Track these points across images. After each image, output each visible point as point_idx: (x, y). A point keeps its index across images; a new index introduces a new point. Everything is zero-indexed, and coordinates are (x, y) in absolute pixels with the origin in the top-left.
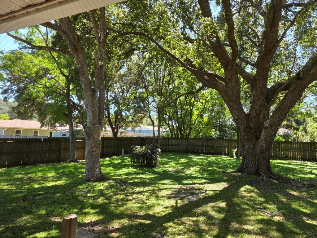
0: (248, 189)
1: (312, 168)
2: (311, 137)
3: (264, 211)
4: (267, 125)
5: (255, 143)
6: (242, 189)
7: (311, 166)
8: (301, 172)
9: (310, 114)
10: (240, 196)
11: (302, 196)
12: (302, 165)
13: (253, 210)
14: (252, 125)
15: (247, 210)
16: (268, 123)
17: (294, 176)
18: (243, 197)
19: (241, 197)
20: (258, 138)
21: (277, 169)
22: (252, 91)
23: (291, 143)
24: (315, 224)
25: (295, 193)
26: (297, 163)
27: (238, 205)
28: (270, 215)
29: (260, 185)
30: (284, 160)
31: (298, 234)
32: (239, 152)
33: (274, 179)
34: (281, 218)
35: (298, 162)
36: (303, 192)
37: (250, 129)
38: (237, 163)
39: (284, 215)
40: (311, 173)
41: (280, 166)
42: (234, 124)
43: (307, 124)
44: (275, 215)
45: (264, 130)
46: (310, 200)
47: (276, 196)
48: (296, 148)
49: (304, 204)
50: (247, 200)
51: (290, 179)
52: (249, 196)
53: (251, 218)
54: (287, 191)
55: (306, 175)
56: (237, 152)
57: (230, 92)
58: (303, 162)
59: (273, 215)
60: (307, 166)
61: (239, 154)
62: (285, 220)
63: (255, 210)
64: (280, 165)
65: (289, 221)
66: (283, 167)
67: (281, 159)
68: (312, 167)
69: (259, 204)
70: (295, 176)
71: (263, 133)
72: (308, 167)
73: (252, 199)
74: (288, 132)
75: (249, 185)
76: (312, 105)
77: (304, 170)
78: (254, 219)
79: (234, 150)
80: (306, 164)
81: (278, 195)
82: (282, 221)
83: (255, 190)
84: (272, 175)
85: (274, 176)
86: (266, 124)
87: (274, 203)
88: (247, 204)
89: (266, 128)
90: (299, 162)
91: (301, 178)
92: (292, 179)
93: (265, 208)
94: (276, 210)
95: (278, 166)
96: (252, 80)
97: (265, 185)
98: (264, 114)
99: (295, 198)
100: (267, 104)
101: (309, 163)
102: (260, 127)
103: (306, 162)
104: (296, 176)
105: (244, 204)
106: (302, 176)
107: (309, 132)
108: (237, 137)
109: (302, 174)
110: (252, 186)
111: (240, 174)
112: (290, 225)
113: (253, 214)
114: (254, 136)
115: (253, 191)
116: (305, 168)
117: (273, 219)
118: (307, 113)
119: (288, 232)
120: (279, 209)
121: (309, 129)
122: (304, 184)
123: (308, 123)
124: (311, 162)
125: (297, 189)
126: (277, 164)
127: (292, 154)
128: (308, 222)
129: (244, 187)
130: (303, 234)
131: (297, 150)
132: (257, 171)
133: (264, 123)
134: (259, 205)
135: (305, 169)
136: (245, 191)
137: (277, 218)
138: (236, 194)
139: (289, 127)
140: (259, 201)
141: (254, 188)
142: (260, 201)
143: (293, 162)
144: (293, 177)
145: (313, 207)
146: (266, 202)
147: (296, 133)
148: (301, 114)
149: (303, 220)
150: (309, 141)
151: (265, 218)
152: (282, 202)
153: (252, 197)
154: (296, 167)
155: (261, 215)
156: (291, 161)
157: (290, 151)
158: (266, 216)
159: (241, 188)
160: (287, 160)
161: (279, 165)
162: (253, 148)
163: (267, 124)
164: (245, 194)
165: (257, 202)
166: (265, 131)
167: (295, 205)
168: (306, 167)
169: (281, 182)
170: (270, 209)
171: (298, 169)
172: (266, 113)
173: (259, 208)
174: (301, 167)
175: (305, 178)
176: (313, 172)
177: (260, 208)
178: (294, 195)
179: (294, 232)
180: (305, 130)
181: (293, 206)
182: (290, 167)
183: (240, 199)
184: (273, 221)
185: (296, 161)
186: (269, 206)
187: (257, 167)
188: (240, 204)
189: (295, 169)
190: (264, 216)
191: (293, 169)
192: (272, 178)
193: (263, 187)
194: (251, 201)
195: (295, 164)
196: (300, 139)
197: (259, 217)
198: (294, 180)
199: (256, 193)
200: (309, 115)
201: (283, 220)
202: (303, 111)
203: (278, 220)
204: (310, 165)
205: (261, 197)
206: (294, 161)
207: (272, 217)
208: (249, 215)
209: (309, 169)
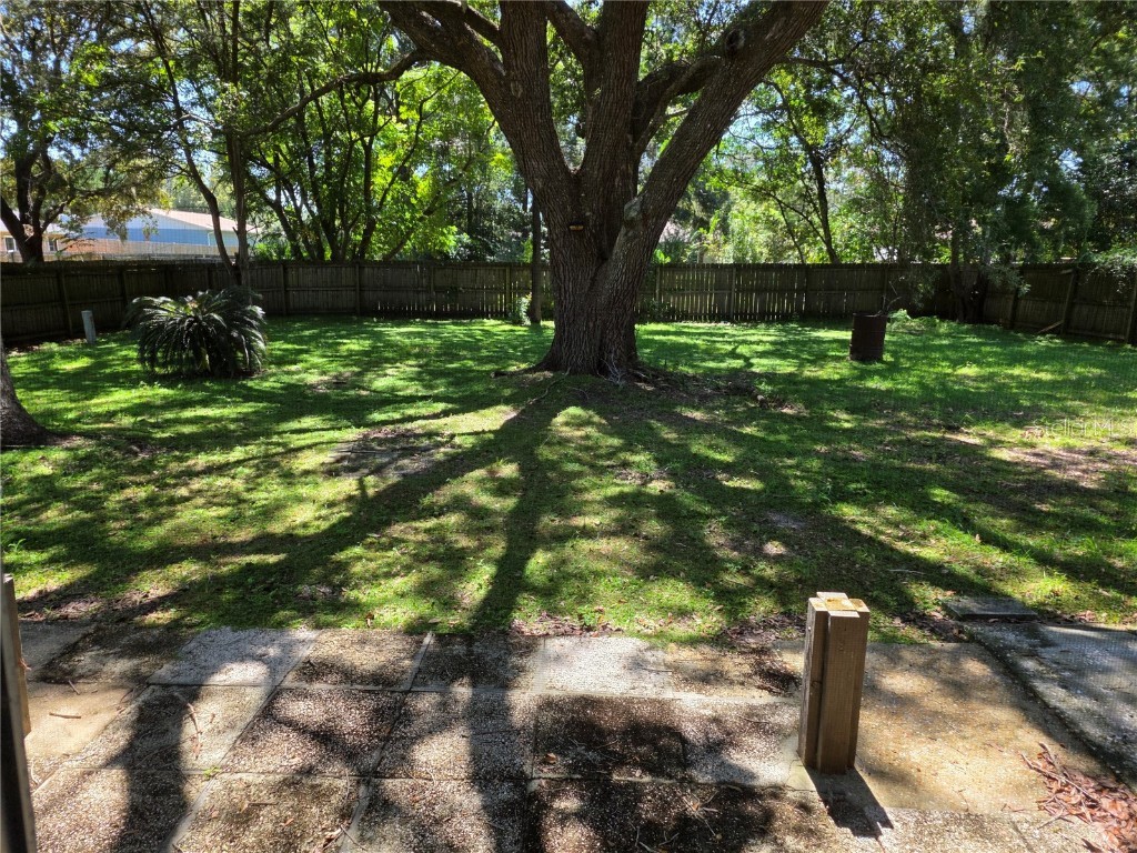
0: (574, 417)
1: (735, 342)
2: (737, 249)
3: (624, 471)
4: (633, 214)
5: (596, 275)
6: (560, 419)
7: (734, 336)
8: (710, 353)
9: (743, 175)
10: (555, 441)
11: (715, 419)
12: (712, 335)
13: (594, 474)
14: (588, 214)
15: (579, 475)
16: (638, 207)
17: (693, 367)
18: (564, 442)
19: (559, 443)
20: (603, 257)
21: (648, 351)
22: (589, 88)
23: (686, 268)
24: (745, 486)
25: (697, 415)
26: (698, 328)
27: (553, 465)
28: (639, 482)
29: (606, 402)
30: (666, 321)
31: (708, 517)
32: (539, 305)
33: (645, 381)
34: (667, 483)
35: (700, 325)
36: (717, 408)
37: (581, 227)
38: (534, 342)
39: (673, 475)
40: (733, 355)
41: (656, 342)
43: (728, 209)
44: (652, 479)
45: (623, 230)
46: (734, 428)
47: (651, 428)
48: (698, 285)
49: (720, 440)
50: (576, 449)
51: (685, 376)
52: (582, 438)
53: (593, 495)
54: (678, 410)
55: (722, 361)
56: (532, 304)
57: (521, 90)
58: (713, 324)
59: (646, 479)
60: (723, 335)
61: (539, 313)
62: (677, 487)
63: (601, 473)
64: (657, 338)
65: (686, 488)
66: (663, 344)
67: (657, 320)
68: (737, 338)
69: (610, 456)
70: (696, 366)
71: (620, 239)
72: (726, 339)
73: (590, 443)
74: (677, 233)
75: (577, 405)
76: (750, 145)
77: (718, 349)
78: (598, 498)
79: (524, 300)
80: (720, 332)
81: (655, 424)
82: (672, 491)
83: (596, 419)
84: (638, 369)
85: (643, 371)
86: (630, 208)
87: (647, 449)
88: (578, 460)
89: (631, 224)
90: (704, 326)
91: (711, 370)
92: (690, 378)
93: (626, 464)
94: (653, 464)
95: (649, 343)
96: (587, 43)
97: (620, 400)
98: (625, 176)
99: (697, 427)
100: (635, 140)
101: (726, 327)
102: (611, 220)
103: (721, 324)
104: (699, 367)
105: (571, 462)
106: (712, 364)
107: (733, 231)
108: (531, 254)
109: (713, 360)
110: (585, 406)
111: (548, 374)
112: (687, 499)
113: (596, 484)
114: (595, 251)
115: (588, 423)
116: (718, 342)
117: (648, 490)
118: (736, 171)
119: (685, 517)
120: (661, 462)
121: (735, 224)
122: (718, 388)
123: (733, 203)
124: (733, 322)
125: (702, 402)
126: (646, 337)
127: (686, 303)
128: (730, 484)
129: (563, 412)
130: (720, 516)
131: (700, 289)
132: (600, 363)
133: (626, 207)
134: (608, 459)
135: (718, 345)
136: (567, 424)
137: (657, 487)
138: (545, 436)
139: (684, 217)
140: (607, 447)
141: (591, 412)
142: (611, 446)
143: (688, 327)
144: (691, 371)
145: (741, 446)
146: (629, 447)
147: (699, 238)
148: (720, 172)
149: (717, 480)
150: (731, 261)
151: (626, 489)
152: (666, 443)
153: (587, 437)
154: (698, 342)
155: (618, 485)
156: (682, 324)
157: (683, 295)
158: (629, 485)
159: (555, 416)
160: (673, 321)
161: (650, 337)
162: (590, 289)
163: (632, 210)
164: (567, 432)
165: (603, 451)
166: (626, 234)
167: (698, 447)
168: (721, 339)
169: (663, 388)
170: (638, 465)
171: (704, 347)
172: (631, 171)
173: (608, 467)
174: (708, 341)
175: (719, 370)
176: (738, 351)
177: (613, 466)
178: (694, 420)
179: (700, 515)
180: (724, 228)
181: (694, 449)
182: (681, 344)
183: (557, 448)
184: (649, 495)
185: (696, 324)
186: (636, 458)
187: (600, 349)
188: (558, 462)
189: (695, 346)
190: (623, 485)
191: (687, 347)
192: (640, 379)
193: (615, 408)
194: (588, 449)
195: (694, 332)
196: (710, 254)
197: (613, 491)
198: (694, 378)
199: (599, 427)
200: (741, 178)
201: (671, 488)
202: (727, 165)
203: (661, 491)
204: (729, 332)
205: (611, 435)
206: (691, 324)
207: (644, 484)
208: (586, 489)
209: (730, 343)
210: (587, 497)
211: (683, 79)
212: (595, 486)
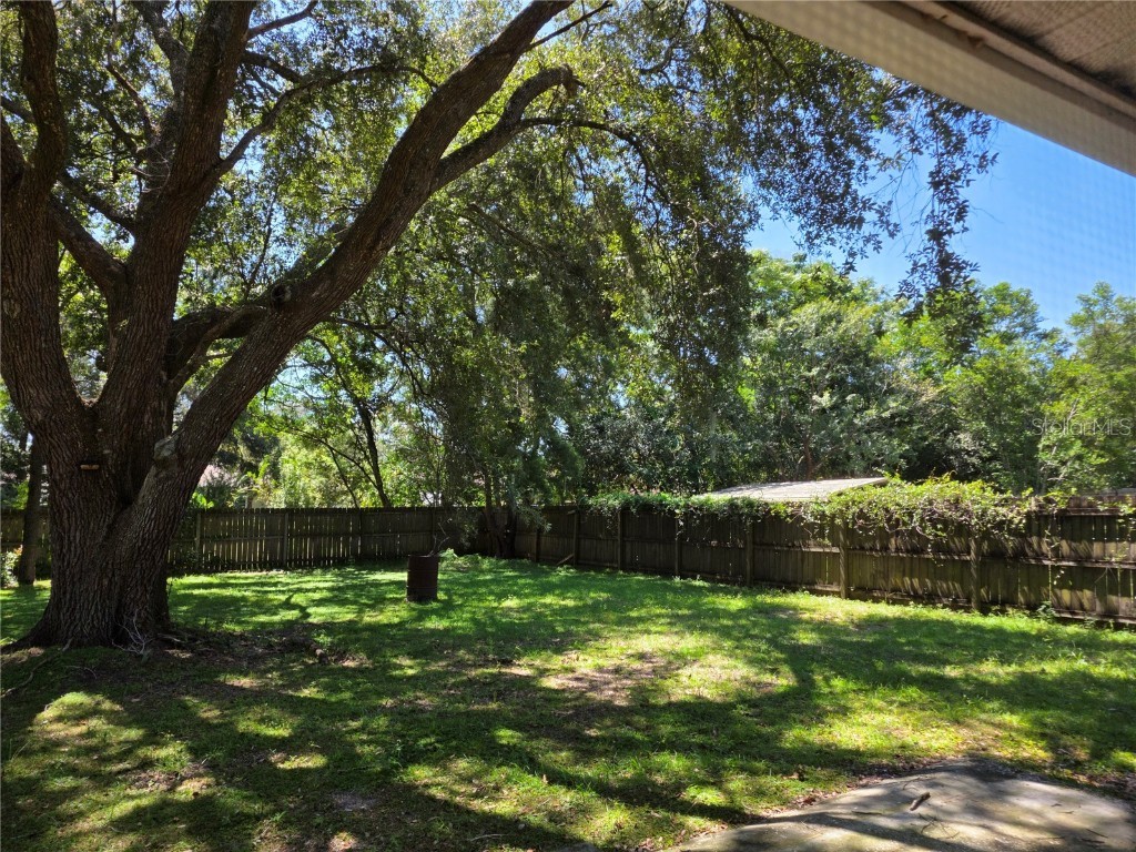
0: (72, 707)
1: (289, 591)
2: (289, 493)
3: (143, 775)
4: (166, 453)
5: (114, 521)
6: (49, 713)
7: (288, 584)
8: (262, 606)
9: (293, 422)
10: (36, 747)
11: (267, 684)
12: (263, 584)
13: (96, 788)
14: (106, 452)
15: (73, 793)
16: (172, 446)
17: (240, 623)
18: (52, 746)
19: (44, 750)
20: (126, 501)
21: (185, 608)
22: (113, 320)
23: (231, 513)
24: (304, 765)
25: (245, 682)
26: (247, 578)
27: (29, 786)
28: (163, 787)
29: (124, 680)
30: (208, 573)
31: (258, 818)
32: (32, 561)
33: (179, 646)
34: (205, 780)
35: (250, 574)
36: (269, 670)
37: (95, 467)
38: (21, 609)
39: (213, 768)
40: (288, 605)
41: (195, 597)
42: (11, 445)
43: (279, 454)
44: (183, 779)
45: (153, 470)
46: (290, 692)
47: (185, 708)
48: (246, 532)
49: (274, 710)
50: (70, 754)
51: (231, 635)
52: (81, 736)
53: (95, 821)
54: (222, 679)
55: (275, 614)
56: (22, 560)
57: (18, 310)
58: (264, 573)
59: (175, 780)
60: (275, 584)
61: (32, 569)
62: (218, 784)
63: (108, 784)
64: (196, 592)
65: (230, 783)
66: (203, 598)
67: (197, 572)
68: (291, 587)
69: (121, 757)
70: (243, 622)
71: (149, 480)
72: (280, 588)
73: (93, 742)
74: (222, 477)
75: (77, 690)
76: (300, 395)
77: (271, 600)
78: (100, 824)
79: (10, 555)
80: (273, 581)
81: (189, 700)
82: (210, 791)
83: (107, 705)
84: (171, 633)
85: (176, 634)
86: (163, 446)
87: (178, 736)
88: (73, 771)
89: (163, 464)
90: (253, 576)
91: (263, 624)
92: (237, 636)
93: (147, 764)
94: (186, 757)
95: (187, 599)
96: (112, 275)
97: (142, 675)
98: (157, 413)
99: (245, 698)
100: (169, 377)
101: (280, 576)
102: (137, 459)
103: (274, 572)
104: (248, 623)
105: (59, 775)
106: (263, 618)
107: (285, 476)
108: (25, 498)
109: (264, 613)
110: (89, 688)
111: (36, 651)
112: (233, 799)
113: (97, 803)
114: (114, 494)
115: (95, 712)
116: (270, 592)
117: (177, 797)
118: (285, 418)
119: (227, 825)
120: (196, 752)
121: (286, 469)
122: (270, 646)
123: (284, 449)
124: (286, 569)
125: (252, 664)
126: (183, 592)
127: (237, 550)
128: (287, 765)
129: (56, 703)
130: (273, 813)
131: (251, 535)
132: (116, 629)
133: (157, 445)
134: (121, 761)
135: (271, 596)
136: (59, 719)
137: (190, 789)
138: (22, 742)
139: (229, 460)
140: (120, 743)
141: (99, 697)
142: (126, 742)
143: (235, 578)
144: (238, 629)
145: (299, 714)
146: (153, 739)
147: (247, 482)
148: (269, 418)
149: (271, 764)
150: (283, 506)
151: (144, 802)
152: (206, 724)
153: (90, 734)
154: (247, 594)
155: (132, 798)
156: (229, 574)
157: (229, 542)
158: (146, 794)
159: (42, 710)
160: (217, 571)
161: (190, 591)
162: (106, 538)
163: (165, 448)
164: (59, 730)
165: (112, 751)
166: (156, 476)
167: (247, 724)
168: (273, 589)
169: (201, 654)
170: (163, 762)
171: (253, 599)
172: (164, 408)
173: (119, 773)
174: (259, 592)
175: (272, 624)
176: (293, 600)
177: (126, 771)
178: (241, 689)
179: (248, 816)
180: (275, 472)
181: (242, 727)
182: (226, 597)
183: (40, 757)
184: (178, 804)
185: (244, 574)
186: (162, 753)
187: (117, 611)
188: (38, 780)
189: (244, 599)
190: (139, 797)
191: (234, 601)
192: (172, 645)
193: (136, 687)
194: (89, 750)
195: (242, 583)
196: (259, 498)
197: (124, 808)
198: (242, 637)
199: (112, 717)
200: (291, 425)
201: (209, 786)
202: (275, 410)
203: (196, 794)
204: (283, 580)
205: (128, 725)
206: (238, 574)
207: (172, 789)
208: (81, 815)
209: (283, 592)
210: (83, 825)
211: (227, 323)
212: (98, 806)
